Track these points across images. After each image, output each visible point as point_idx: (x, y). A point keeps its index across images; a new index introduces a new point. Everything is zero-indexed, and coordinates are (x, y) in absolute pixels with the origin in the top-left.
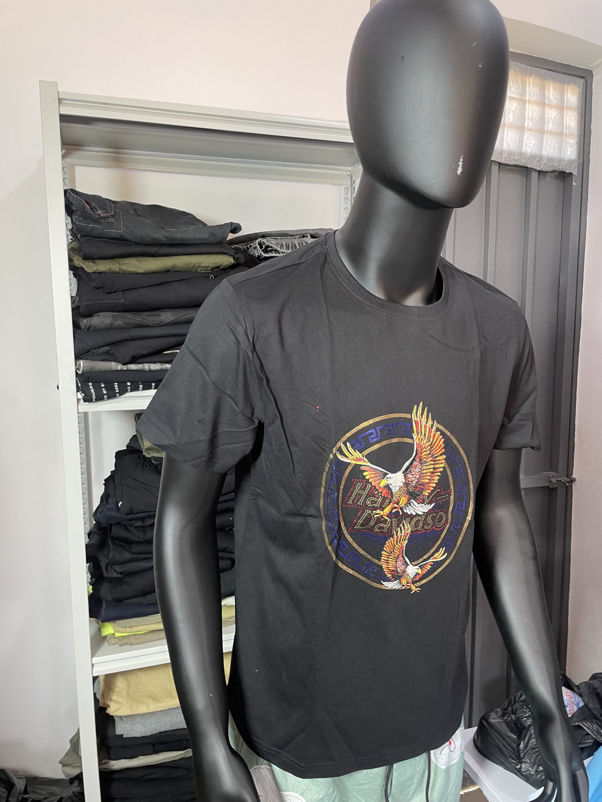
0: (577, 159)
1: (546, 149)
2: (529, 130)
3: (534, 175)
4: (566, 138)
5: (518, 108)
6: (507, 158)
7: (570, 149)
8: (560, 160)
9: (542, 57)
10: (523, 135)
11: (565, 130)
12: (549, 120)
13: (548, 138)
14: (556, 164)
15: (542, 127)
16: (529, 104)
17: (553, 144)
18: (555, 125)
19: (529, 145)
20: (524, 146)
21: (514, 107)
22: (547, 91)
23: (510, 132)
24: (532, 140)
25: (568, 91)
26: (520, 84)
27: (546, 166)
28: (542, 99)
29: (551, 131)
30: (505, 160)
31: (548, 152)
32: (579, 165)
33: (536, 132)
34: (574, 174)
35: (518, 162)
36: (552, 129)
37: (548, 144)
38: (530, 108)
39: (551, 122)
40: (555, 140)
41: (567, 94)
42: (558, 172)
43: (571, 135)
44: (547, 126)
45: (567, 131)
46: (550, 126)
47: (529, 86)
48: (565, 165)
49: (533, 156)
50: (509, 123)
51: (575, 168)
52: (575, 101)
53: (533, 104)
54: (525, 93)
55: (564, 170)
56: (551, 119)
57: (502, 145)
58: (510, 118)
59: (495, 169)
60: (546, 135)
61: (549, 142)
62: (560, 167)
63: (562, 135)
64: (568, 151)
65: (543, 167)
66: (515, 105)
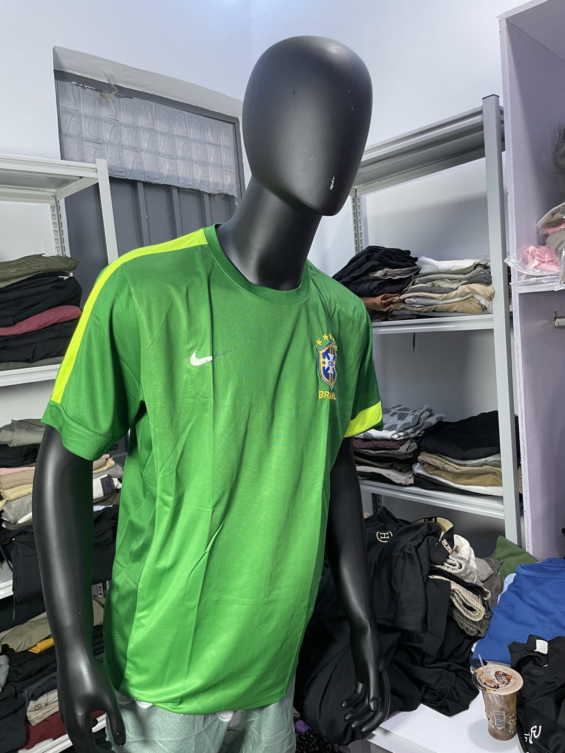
0: (235, 184)
1: (211, 177)
2: (196, 162)
3: (206, 197)
4: (225, 169)
5: (185, 144)
6: (183, 183)
7: (229, 178)
8: (223, 186)
9: (200, 106)
10: (192, 166)
11: (223, 163)
13: (212, 169)
14: (221, 189)
15: (206, 160)
16: (193, 142)
17: (216, 173)
18: (215, 159)
19: (198, 174)
20: (194, 174)
22: (206, 132)
23: (182, 164)
24: (199, 171)
25: (222, 133)
26: (184, 126)
28: (203, 139)
29: (213, 163)
30: (181, 185)
31: (213, 179)
33: (202, 164)
34: (236, 196)
35: (192, 186)
38: (195, 145)
39: (212, 157)
40: (217, 170)
41: (222, 136)
42: (223, 194)
43: (229, 167)
44: (210, 159)
45: (226, 164)
46: (212, 160)
47: (192, 128)
48: (227, 189)
49: (202, 182)
50: (180, 157)
51: (235, 192)
52: (228, 141)
53: (196, 142)
54: (189, 134)
55: (227, 193)
56: (212, 154)
57: (178, 173)
58: (180, 153)
59: (175, 192)
60: (210, 167)
61: (213, 172)
62: (225, 191)
63: (221, 166)
64: (227, 179)
65: (212, 191)
66: (182, 143)
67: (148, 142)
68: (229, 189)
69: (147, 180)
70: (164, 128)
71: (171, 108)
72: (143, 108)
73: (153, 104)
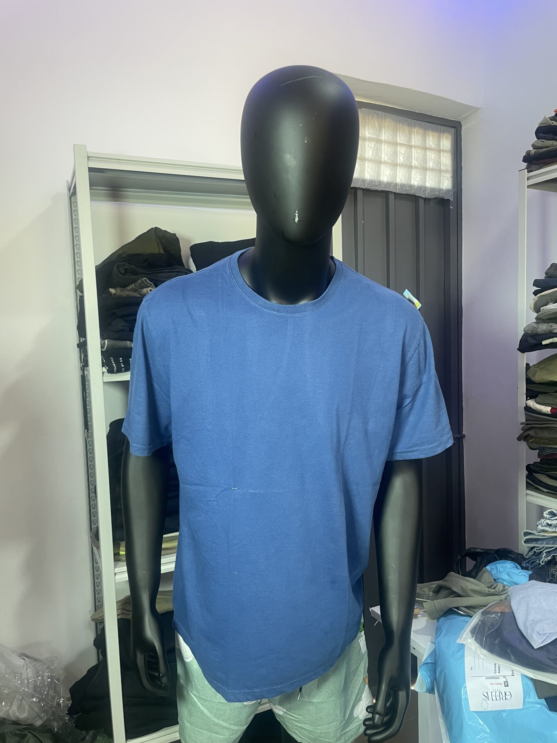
0: (452, 189)
1: (429, 182)
2: (416, 167)
3: (421, 202)
4: (443, 173)
5: (407, 151)
6: (399, 189)
7: (447, 182)
8: (440, 190)
9: (423, 113)
10: (411, 171)
11: (442, 167)
12: (430, 160)
13: (430, 174)
14: (437, 193)
15: (425, 165)
16: (415, 149)
17: (434, 178)
18: (435, 163)
19: (416, 179)
20: (412, 180)
21: (403, 151)
22: (427, 138)
23: (401, 170)
24: (418, 176)
25: (443, 138)
26: (407, 132)
27: (429, 195)
28: (424, 144)
29: (432, 168)
30: (399, 190)
31: (430, 184)
32: (454, 193)
33: (421, 169)
34: (451, 200)
35: (409, 192)
36: (433, 167)
37: (430, 178)
38: (415, 151)
39: (431, 162)
40: (435, 175)
41: (443, 140)
42: (439, 199)
43: (447, 171)
44: (429, 164)
45: (444, 168)
46: (431, 164)
47: (414, 135)
48: (443, 193)
49: (420, 187)
50: (400, 164)
51: (451, 195)
52: (449, 145)
53: (417, 148)
54: (411, 140)
55: (443, 198)
56: (432, 159)
57: (396, 180)
58: (401, 159)
59: (391, 197)
60: (428, 172)
61: (431, 177)
62: (441, 195)
63: (440, 171)
64: (445, 182)
65: (428, 195)
66: (404, 149)
67: (373, 150)
68: (445, 193)
69: (366, 186)
70: (388, 135)
71: (396, 116)
72: (370, 117)
73: (380, 112)
